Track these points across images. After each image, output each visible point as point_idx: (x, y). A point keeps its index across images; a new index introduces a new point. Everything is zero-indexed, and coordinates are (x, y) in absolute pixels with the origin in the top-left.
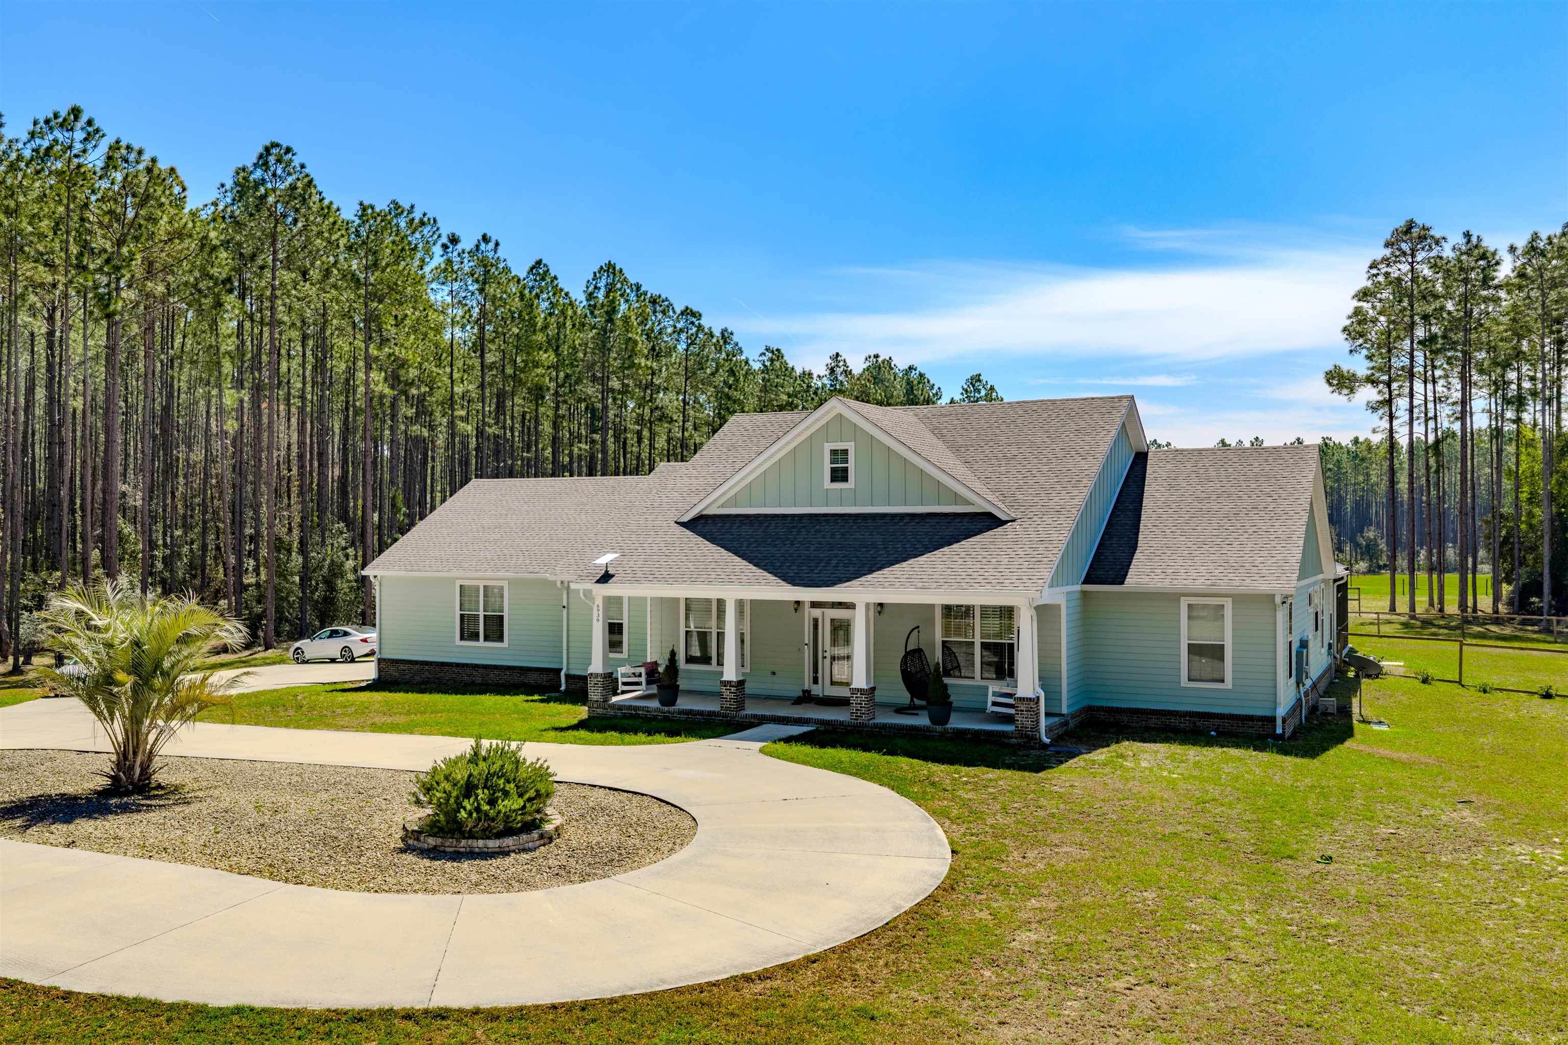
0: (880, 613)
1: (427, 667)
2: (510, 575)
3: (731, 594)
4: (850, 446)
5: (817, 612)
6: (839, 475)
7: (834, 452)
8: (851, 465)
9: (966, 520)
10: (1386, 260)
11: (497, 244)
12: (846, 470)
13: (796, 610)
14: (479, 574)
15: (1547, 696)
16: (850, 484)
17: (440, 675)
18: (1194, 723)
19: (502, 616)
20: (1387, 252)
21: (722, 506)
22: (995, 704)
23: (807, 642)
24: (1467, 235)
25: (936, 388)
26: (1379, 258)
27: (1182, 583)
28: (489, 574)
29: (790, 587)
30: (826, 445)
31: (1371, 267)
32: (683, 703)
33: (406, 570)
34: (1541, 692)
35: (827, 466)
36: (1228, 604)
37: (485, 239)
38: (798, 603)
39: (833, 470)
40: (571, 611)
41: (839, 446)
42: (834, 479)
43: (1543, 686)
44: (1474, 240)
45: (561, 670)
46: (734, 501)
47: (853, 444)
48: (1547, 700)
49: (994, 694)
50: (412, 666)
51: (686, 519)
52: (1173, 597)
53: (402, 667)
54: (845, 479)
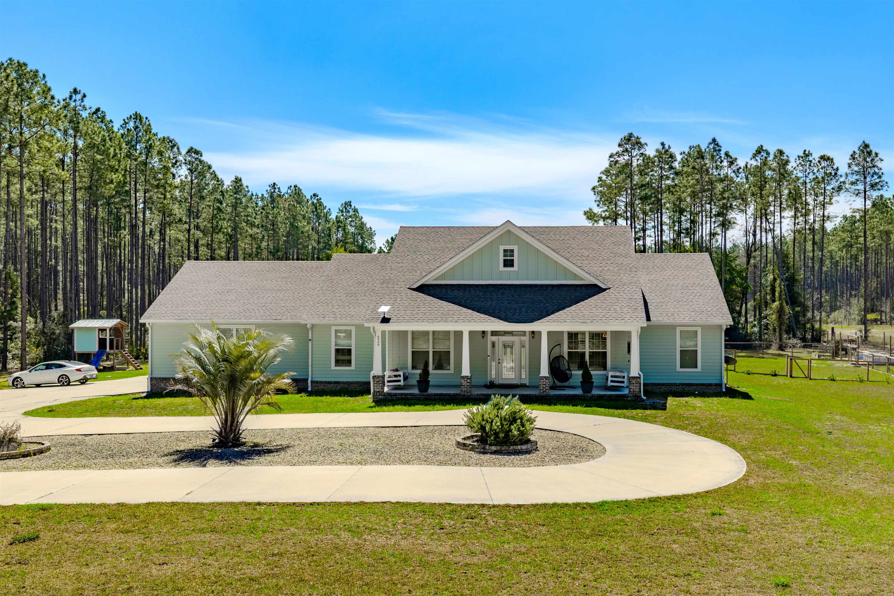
0: (533, 337)
2: (260, 321)
3: (466, 328)
4: (515, 247)
5: (494, 338)
6: (508, 263)
7: (505, 251)
8: (516, 258)
9: (583, 288)
10: (618, 154)
11: (85, 96)
12: (512, 261)
13: (483, 337)
14: (232, 321)
15: (775, 375)
16: (516, 268)
18: (684, 388)
20: (620, 149)
21: (436, 279)
22: (612, 381)
23: (489, 355)
24: (663, 144)
25: (327, 208)
26: (615, 152)
27: (678, 320)
28: (244, 321)
29: (506, 323)
30: (501, 246)
31: (610, 157)
32: (431, 391)
33: (175, 319)
34: (772, 373)
35: (502, 258)
36: (699, 330)
37: (75, 91)
38: (483, 332)
39: (505, 261)
40: (314, 343)
41: (509, 247)
42: (505, 265)
43: (773, 370)
44: (667, 147)
45: (307, 379)
46: (443, 276)
47: (517, 246)
48: (775, 377)
49: (612, 377)
51: (415, 286)
52: (673, 327)
54: (512, 265)
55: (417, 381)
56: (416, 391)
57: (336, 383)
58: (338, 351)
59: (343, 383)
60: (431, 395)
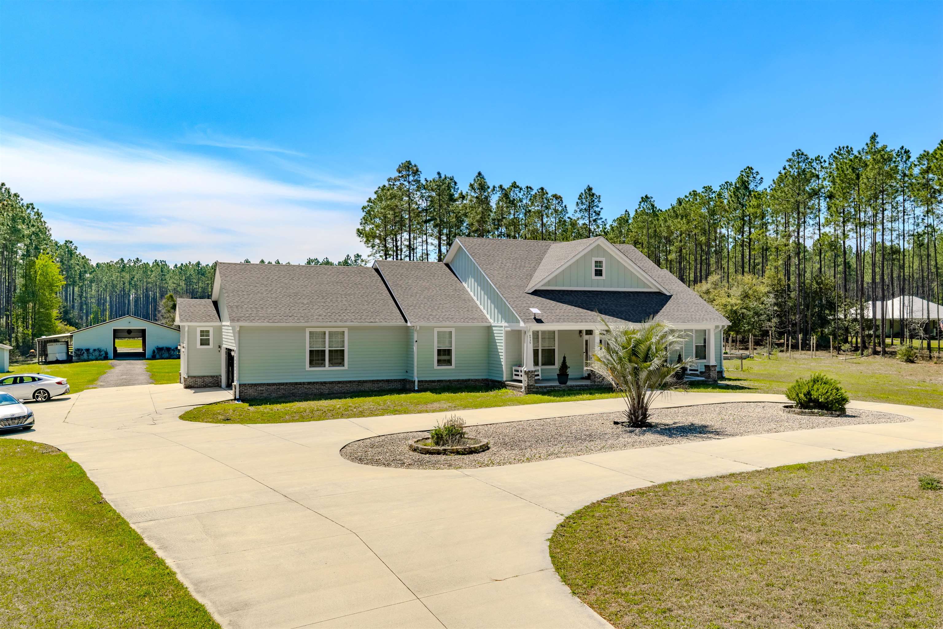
1: (282, 387)
2: (349, 324)
4: (603, 259)
6: (599, 273)
7: (596, 262)
8: (604, 268)
10: (396, 179)
12: (601, 271)
13: (580, 335)
14: (324, 324)
16: (604, 277)
17: (294, 391)
19: (344, 350)
20: (398, 175)
23: (584, 350)
26: (393, 177)
28: (333, 324)
30: (593, 258)
31: (389, 180)
35: (593, 268)
38: (580, 332)
39: (596, 270)
41: (599, 259)
42: (596, 275)
45: (414, 379)
46: (548, 283)
50: (268, 387)
51: (530, 292)
53: (260, 388)
54: (601, 275)
55: (558, 375)
56: (556, 383)
57: (439, 381)
58: (439, 351)
59: (446, 381)
60: (571, 386)
